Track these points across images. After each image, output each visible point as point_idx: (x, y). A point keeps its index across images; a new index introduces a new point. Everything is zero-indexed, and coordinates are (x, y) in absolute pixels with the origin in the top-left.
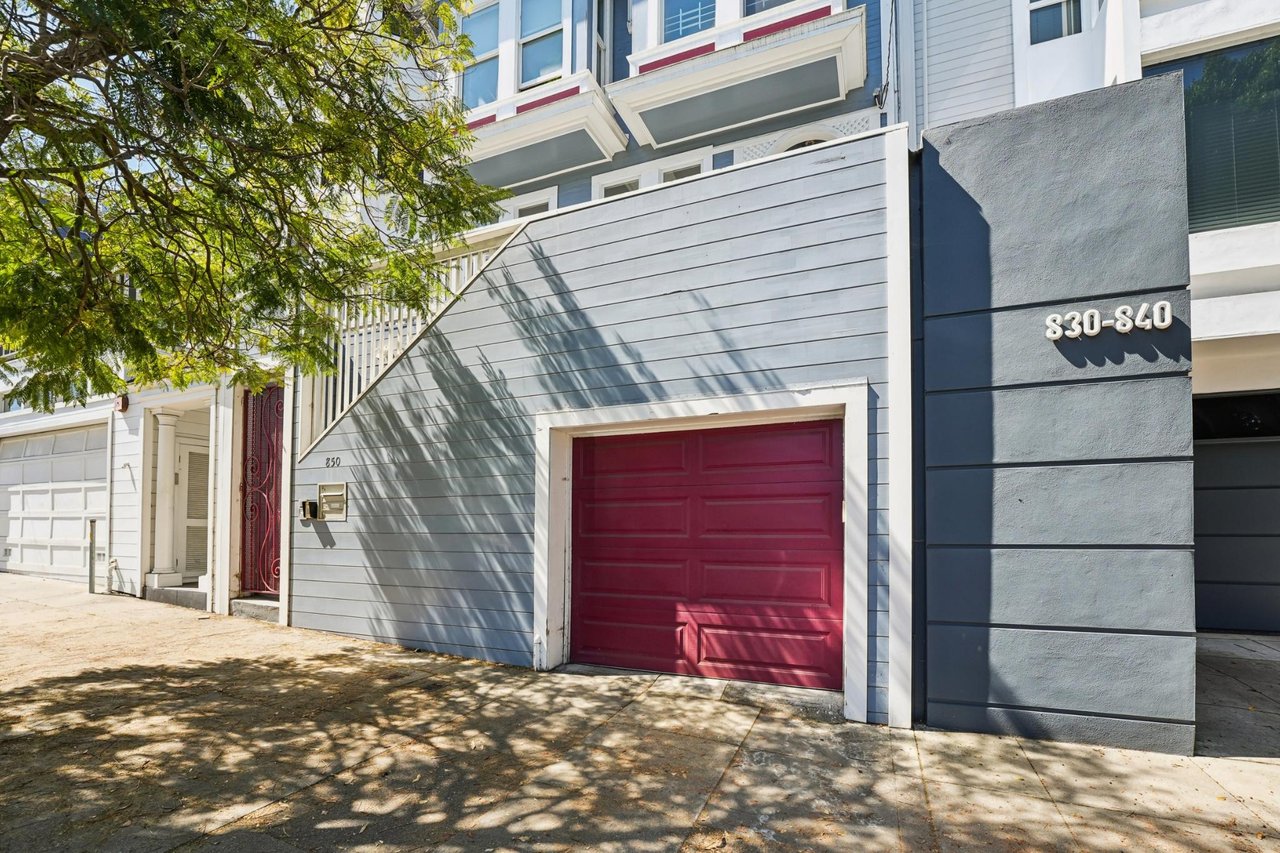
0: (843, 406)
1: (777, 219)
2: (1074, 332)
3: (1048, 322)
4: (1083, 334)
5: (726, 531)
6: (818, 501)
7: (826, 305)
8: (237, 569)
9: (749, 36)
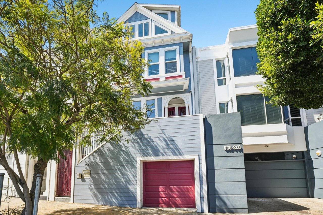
0: (195, 159)
1: (183, 126)
2: (228, 149)
3: (224, 147)
4: (229, 149)
5: (174, 180)
6: (190, 174)
7: (191, 142)
8: (56, 190)
9: (167, 78)
